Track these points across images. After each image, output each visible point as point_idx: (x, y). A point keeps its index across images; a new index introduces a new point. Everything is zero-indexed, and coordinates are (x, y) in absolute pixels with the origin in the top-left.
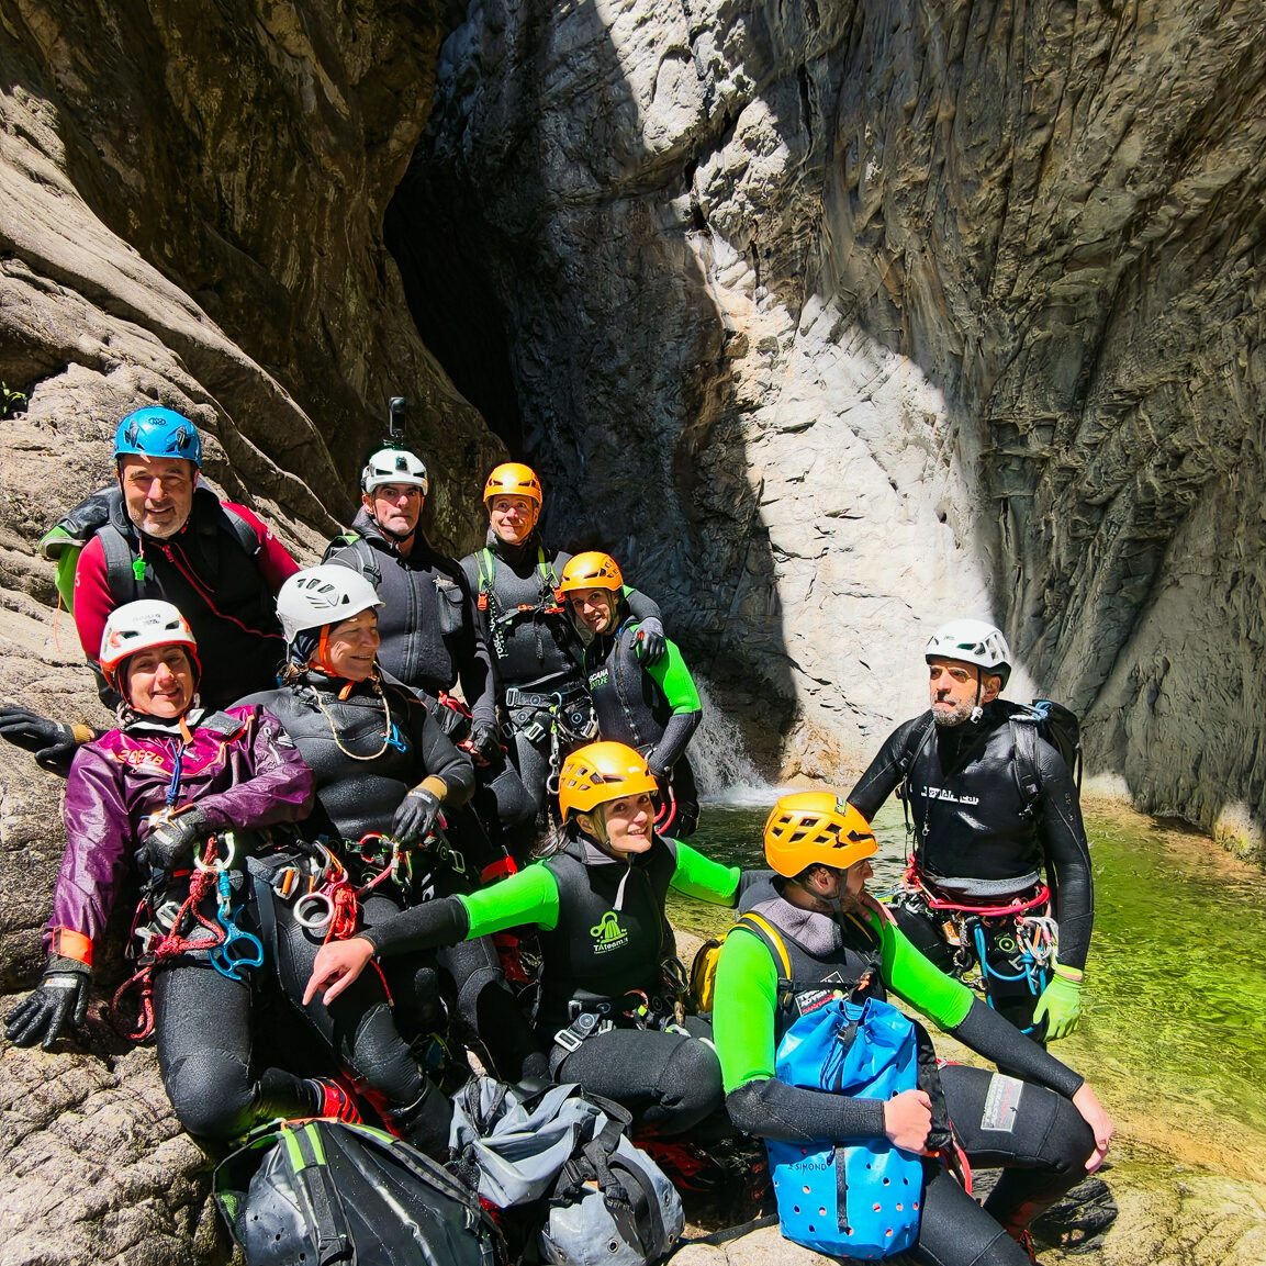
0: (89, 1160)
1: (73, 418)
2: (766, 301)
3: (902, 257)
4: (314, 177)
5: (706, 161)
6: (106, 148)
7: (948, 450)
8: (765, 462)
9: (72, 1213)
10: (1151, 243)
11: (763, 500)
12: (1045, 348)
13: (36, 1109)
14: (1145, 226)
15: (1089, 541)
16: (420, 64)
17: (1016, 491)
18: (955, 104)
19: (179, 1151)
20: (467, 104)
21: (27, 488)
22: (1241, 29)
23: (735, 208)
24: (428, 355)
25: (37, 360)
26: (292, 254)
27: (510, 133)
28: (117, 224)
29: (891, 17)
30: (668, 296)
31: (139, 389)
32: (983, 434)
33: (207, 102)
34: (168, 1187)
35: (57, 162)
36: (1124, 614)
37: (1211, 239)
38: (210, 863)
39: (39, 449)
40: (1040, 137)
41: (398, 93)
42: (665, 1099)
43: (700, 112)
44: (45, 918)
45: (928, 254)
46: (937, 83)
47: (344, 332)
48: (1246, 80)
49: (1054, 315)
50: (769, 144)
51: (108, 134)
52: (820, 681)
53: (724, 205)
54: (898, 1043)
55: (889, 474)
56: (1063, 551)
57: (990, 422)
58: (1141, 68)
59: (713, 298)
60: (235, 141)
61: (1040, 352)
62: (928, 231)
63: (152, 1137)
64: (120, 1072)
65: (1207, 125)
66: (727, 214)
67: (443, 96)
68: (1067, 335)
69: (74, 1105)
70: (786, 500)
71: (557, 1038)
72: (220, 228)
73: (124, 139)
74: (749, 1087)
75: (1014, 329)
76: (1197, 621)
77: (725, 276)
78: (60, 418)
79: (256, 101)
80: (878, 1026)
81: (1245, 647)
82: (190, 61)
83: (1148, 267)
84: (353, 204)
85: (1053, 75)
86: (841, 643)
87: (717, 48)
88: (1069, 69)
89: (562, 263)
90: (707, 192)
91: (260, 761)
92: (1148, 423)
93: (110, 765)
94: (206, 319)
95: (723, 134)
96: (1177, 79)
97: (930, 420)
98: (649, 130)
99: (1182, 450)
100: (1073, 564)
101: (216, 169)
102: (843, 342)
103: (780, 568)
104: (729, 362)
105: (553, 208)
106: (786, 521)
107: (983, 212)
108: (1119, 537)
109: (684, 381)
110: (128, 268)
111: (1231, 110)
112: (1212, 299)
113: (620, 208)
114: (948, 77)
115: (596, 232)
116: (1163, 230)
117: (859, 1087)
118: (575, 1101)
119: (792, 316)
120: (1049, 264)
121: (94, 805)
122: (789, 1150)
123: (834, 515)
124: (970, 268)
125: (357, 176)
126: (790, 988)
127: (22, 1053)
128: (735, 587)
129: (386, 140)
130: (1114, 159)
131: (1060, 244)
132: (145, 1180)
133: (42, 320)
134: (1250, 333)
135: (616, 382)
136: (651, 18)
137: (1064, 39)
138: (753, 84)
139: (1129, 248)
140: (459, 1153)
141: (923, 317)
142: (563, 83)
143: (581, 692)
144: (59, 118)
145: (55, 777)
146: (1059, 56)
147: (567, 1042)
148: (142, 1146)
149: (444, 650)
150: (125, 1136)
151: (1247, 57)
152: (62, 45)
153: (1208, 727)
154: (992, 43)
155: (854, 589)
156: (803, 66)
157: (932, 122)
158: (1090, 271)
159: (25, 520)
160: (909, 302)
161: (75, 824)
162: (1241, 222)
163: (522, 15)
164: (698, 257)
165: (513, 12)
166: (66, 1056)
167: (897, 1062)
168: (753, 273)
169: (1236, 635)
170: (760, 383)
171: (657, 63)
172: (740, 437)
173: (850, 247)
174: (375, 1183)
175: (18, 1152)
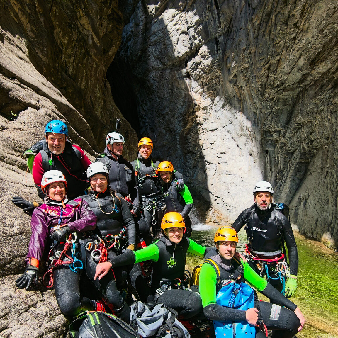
0: (38, 320)
1: (29, 121)
2: (205, 97)
3: (241, 87)
4: (90, 61)
5: (191, 60)
6: (39, 52)
7: (252, 137)
8: (204, 139)
9: (35, 335)
10: (306, 86)
11: (203, 149)
12: (278, 112)
13: (24, 306)
14: (304, 81)
15: (288, 162)
16: (118, 33)
17: (270, 149)
18: (256, 48)
19: (60, 319)
20: (129, 43)
21: (17, 139)
22: (330, 33)
23: (198, 73)
24: (117, 107)
25: (20, 106)
26: (84, 80)
27: (140, 51)
28: (41, 71)
29: (240, 26)
30: (180, 94)
31: (46, 114)
32: (262, 133)
33: (64, 40)
34: (58, 329)
35: (26, 55)
36: (297, 182)
37: (321, 85)
38: (70, 241)
39: (20, 129)
40: (278, 58)
41: (112, 40)
42: (187, 308)
43: (189, 48)
44: (26, 254)
45: (248, 86)
46: (251, 43)
47: (96, 101)
48: (331, 45)
49: (280, 103)
50: (207, 57)
51: (39, 48)
52: (217, 197)
53: (195, 72)
54: (249, 295)
55: (237, 143)
56: (282, 164)
57: (263, 130)
58: (304, 41)
59: (191, 95)
60: (71, 51)
61: (277, 113)
62: (248, 80)
63: (54, 315)
64: (45, 297)
65: (320, 56)
66: (196, 74)
67: (123, 41)
68: (284, 109)
69: (34, 305)
70: (209, 149)
71: (157, 291)
72: (66, 73)
73: (43, 49)
74: (210, 306)
75: (270, 106)
76: (317, 184)
77: (195, 90)
78: (26, 121)
79: (77, 41)
80: (244, 290)
81: (329, 191)
82: (60, 30)
83: (305, 92)
84: (100, 68)
85: (281, 42)
86: (223, 187)
87: (194, 32)
88: (285, 41)
89: (152, 85)
90: (190, 68)
91: (83, 214)
92: (304, 132)
93: (44, 213)
94: (63, 96)
95: (195, 54)
96: (313, 45)
97: (248, 129)
98: (176, 52)
99: (313, 139)
100: (284, 168)
101: (65, 58)
102: (225, 108)
103: (207, 166)
104: (195, 112)
105: (150, 71)
106: (209, 154)
107: (263, 76)
108: (296, 161)
109: (183, 117)
110: (44, 83)
111: (327, 53)
112: (321, 101)
113: (168, 71)
114: (254, 41)
115: (161, 77)
116: (308, 83)
117: (239, 306)
118: (163, 308)
119: (212, 101)
120: (279, 90)
121: (39, 224)
122: (220, 324)
123: (222, 153)
124: (259, 90)
125: (101, 61)
126: (220, 279)
127: (21, 290)
128: (195, 171)
129: (108, 52)
130: (297, 64)
131: (282, 85)
132: (53, 327)
133: (22, 95)
134: (331, 110)
135: (165, 116)
136: (178, 24)
137: (284, 33)
138: (203, 41)
139: (300, 87)
140: (132, 322)
141: (246, 102)
142: (154, 39)
143: (162, 198)
144: (27, 43)
145: (28, 216)
146: (283, 37)
147: (159, 292)
148: (52, 317)
149: (126, 186)
150: (47, 314)
151: (331, 40)
152: (29, 25)
153: (319, 212)
154: (265, 33)
155: (227, 173)
156: (216, 37)
157: (250, 53)
158: (290, 92)
159: (17, 147)
160: (243, 98)
161: (34, 229)
162: (329, 81)
163: (144, 22)
164: (188, 85)
165: (142, 21)
166: (31, 292)
167: (249, 300)
168: (202, 89)
169: (327, 188)
170: (203, 118)
171: (179, 35)
172: (197, 132)
173: (228, 84)
174: (113, 329)
175: (20, 318)
